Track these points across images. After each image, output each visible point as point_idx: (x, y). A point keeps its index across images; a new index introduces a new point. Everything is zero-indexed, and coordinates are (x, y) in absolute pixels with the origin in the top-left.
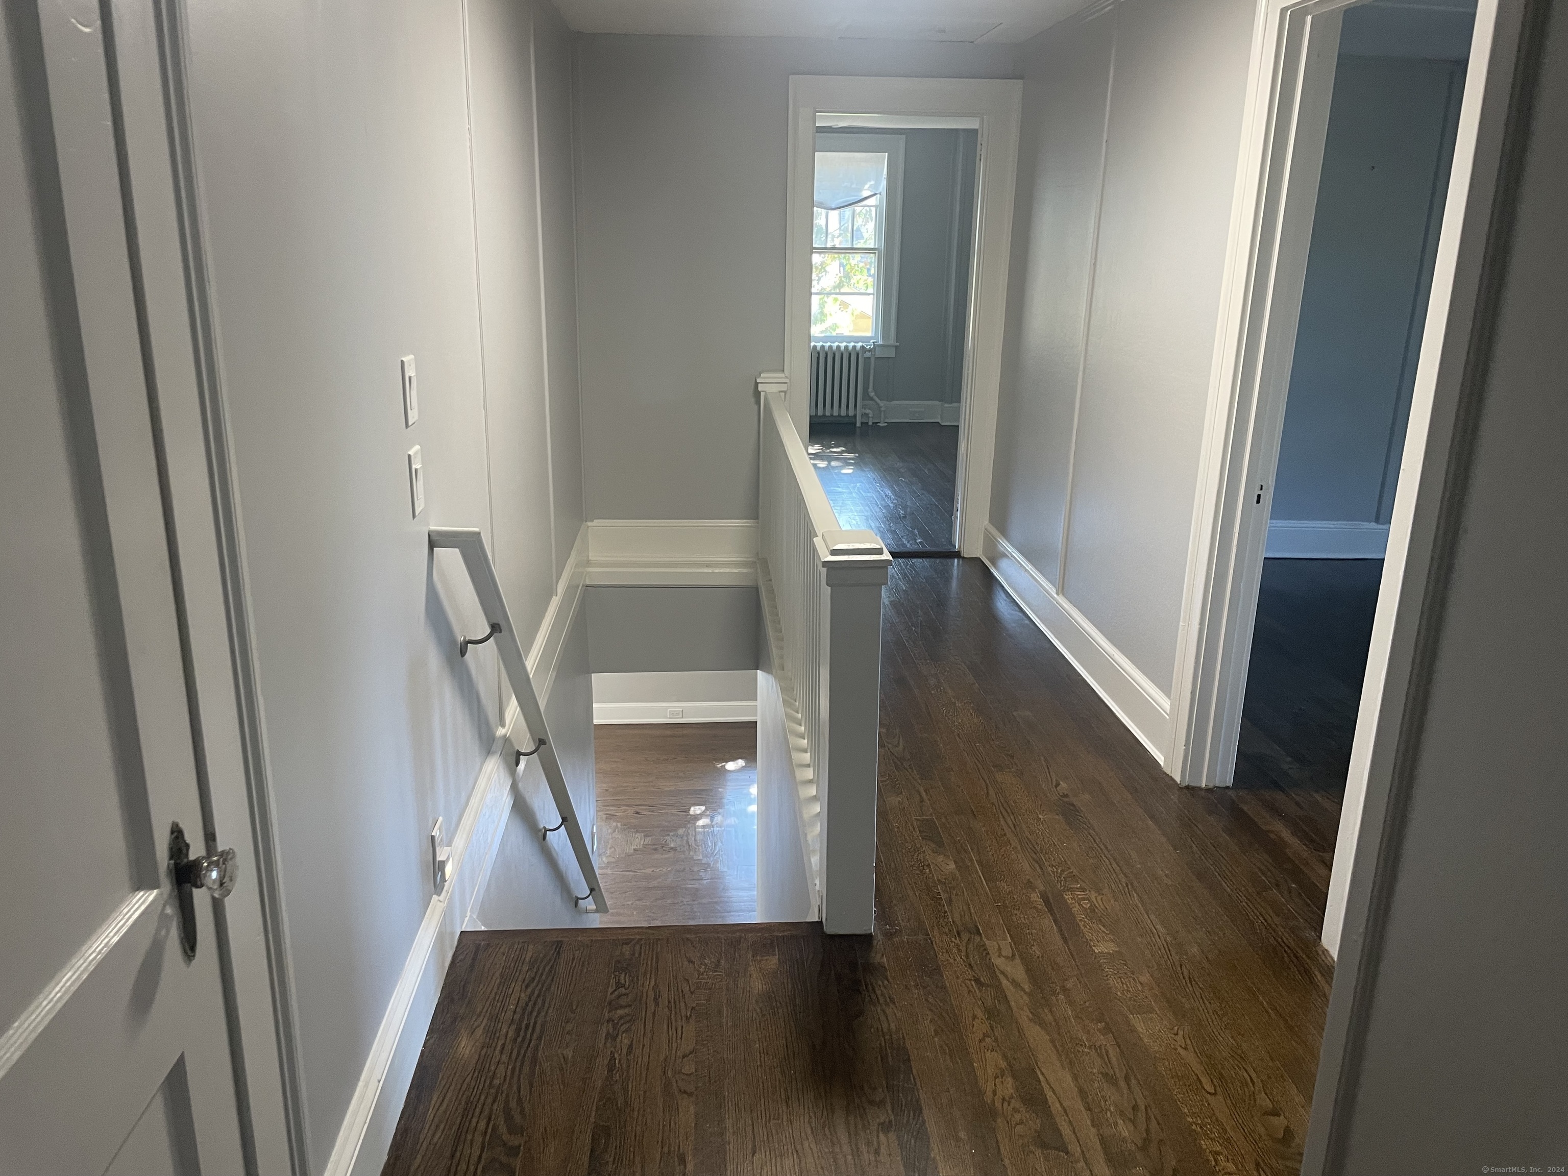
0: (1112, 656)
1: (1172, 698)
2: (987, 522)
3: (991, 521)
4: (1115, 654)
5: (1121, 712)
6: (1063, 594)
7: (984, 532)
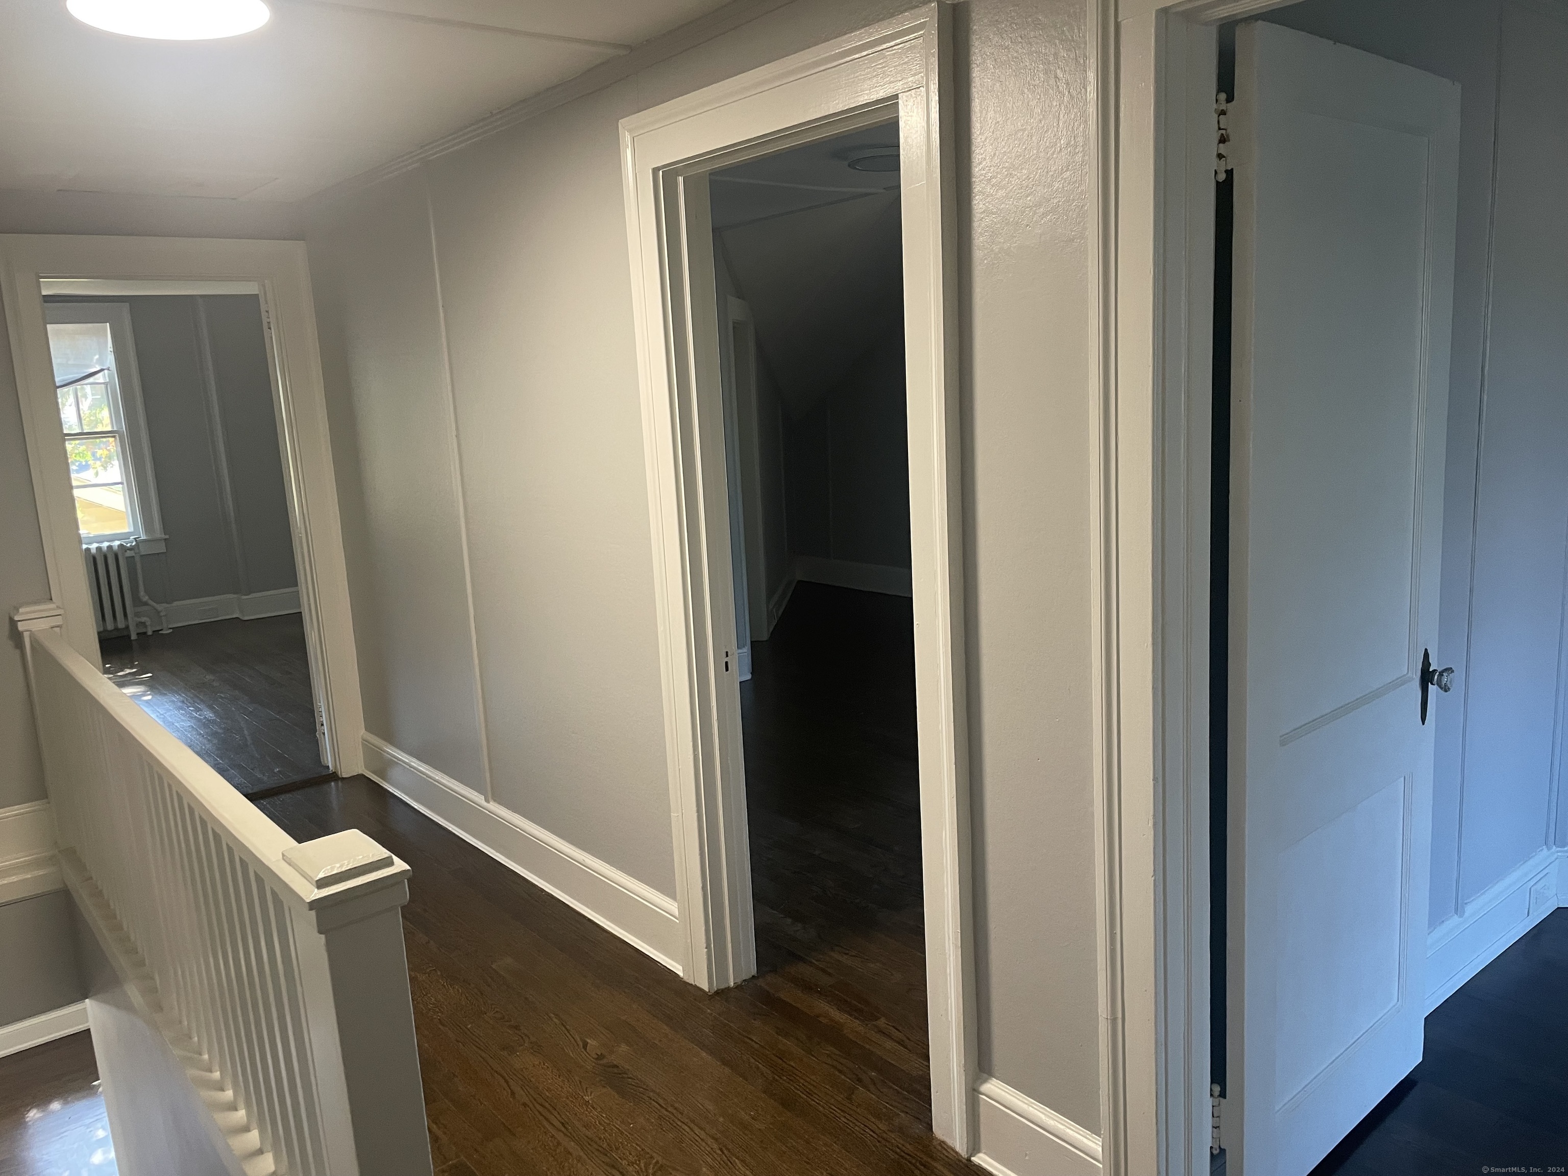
0: (583, 863)
1: (678, 898)
2: (363, 731)
3: (368, 728)
4: (584, 858)
5: (608, 923)
6: (495, 801)
7: (362, 742)
